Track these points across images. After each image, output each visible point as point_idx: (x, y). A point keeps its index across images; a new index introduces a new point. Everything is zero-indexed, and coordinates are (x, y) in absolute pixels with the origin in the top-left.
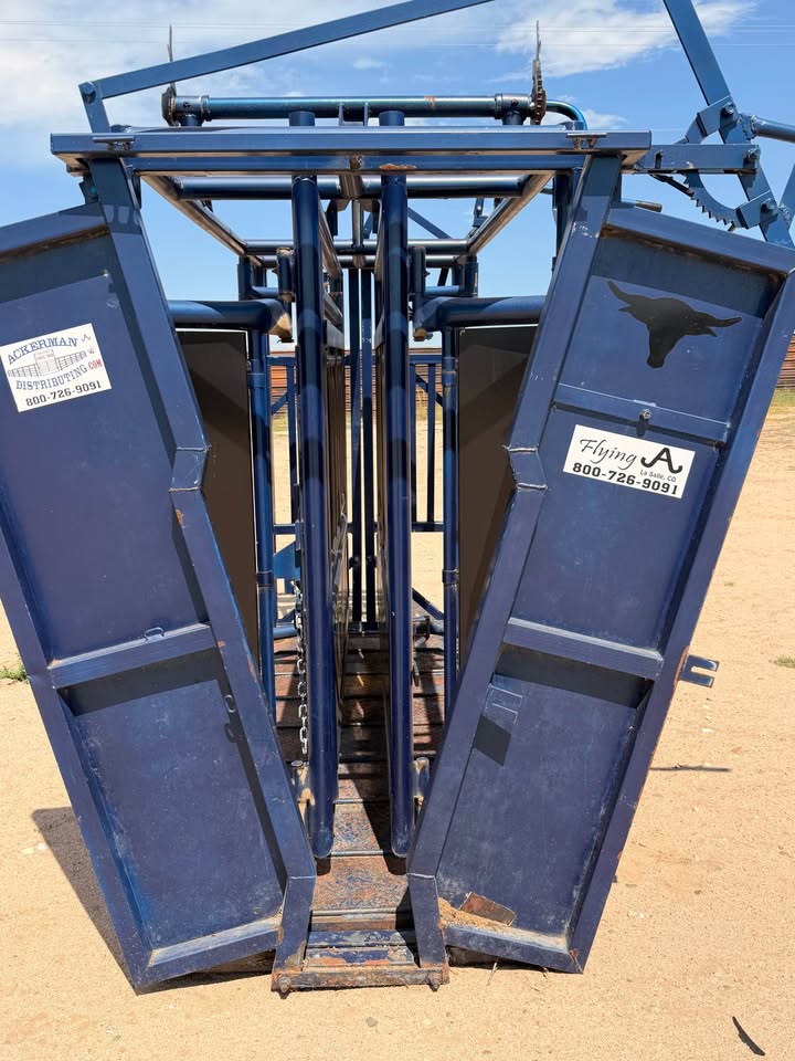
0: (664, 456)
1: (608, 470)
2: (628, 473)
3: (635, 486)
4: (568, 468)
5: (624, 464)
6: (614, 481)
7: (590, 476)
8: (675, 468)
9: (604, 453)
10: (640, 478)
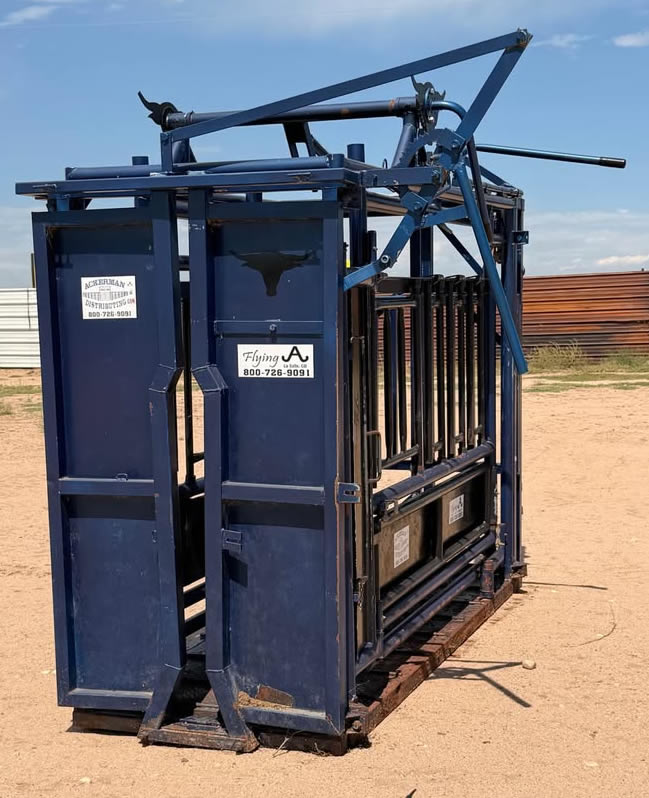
0: (295, 352)
1: (264, 370)
2: (276, 368)
3: (283, 376)
4: (241, 374)
5: (273, 363)
6: (270, 376)
7: (255, 376)
8: (304, 358)
9: (259, 359)
10: (284, 370)
